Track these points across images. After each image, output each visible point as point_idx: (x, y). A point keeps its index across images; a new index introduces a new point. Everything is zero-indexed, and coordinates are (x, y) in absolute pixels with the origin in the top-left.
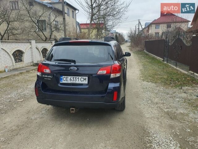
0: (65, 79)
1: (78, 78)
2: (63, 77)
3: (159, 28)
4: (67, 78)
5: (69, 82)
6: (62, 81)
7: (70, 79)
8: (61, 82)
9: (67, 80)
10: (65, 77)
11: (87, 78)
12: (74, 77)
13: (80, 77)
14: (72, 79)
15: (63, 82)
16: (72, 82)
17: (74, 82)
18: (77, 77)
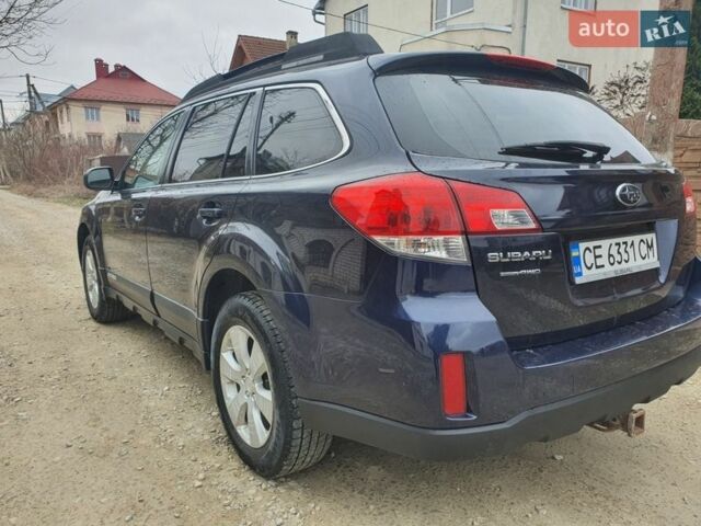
0: (590, 258)
1: (632, 244)
2: (583, 246)
3: (98, 119)
4: (598, 252)
5: (609, 271)
6: (580, 274)
7: (610, 255)
8: (578, 281)
9: (599, 261)
10: (591, 244)
12: (621, 240)
13: (636, 239)
14: (614, 251)
15: (586, 276)
16: (617, 268)
18: (629, 239)
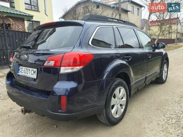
4: (22, 69)
5: (23, 74)
7: (24, 71)
8: (18, 74)
9: (22, 71)
10: (21, 67)
11: (36, 70)
12: (27, 68)
13: (31, 69)
15: (20, 73)
16: (25, 74)
17: (26, 74)
18: (29, 69)
